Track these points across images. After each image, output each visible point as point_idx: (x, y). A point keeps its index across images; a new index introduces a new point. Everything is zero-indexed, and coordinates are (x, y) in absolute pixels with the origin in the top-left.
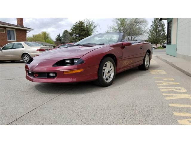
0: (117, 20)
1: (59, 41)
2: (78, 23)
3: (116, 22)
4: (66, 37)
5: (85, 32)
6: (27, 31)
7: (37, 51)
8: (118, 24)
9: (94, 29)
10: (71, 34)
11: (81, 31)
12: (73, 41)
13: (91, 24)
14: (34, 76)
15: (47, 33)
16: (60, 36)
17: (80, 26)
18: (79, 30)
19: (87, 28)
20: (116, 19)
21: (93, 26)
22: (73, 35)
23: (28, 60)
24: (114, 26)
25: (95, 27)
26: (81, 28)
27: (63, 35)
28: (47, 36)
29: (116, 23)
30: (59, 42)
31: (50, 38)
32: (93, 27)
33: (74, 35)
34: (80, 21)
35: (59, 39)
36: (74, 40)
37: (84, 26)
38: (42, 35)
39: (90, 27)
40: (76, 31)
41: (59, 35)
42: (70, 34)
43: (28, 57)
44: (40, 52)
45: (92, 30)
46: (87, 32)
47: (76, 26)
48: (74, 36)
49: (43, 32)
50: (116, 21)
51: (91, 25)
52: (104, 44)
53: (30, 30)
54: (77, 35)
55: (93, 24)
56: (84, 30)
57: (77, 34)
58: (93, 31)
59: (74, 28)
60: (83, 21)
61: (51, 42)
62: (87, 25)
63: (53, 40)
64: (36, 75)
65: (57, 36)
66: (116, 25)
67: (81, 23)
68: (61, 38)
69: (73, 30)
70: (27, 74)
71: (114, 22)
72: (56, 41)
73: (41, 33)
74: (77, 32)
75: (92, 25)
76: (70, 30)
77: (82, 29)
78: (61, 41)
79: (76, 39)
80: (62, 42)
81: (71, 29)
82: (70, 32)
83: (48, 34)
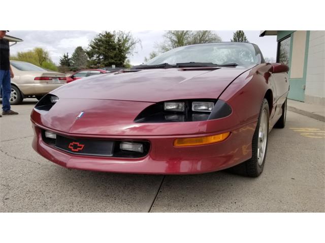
0: (172, 35)
1: (66, 65)
2: (104, 36)
3: (170, 38)
4: (79, 59)
5: (115, 52)
6: (10, 43)
7: (35, 79)
8: (172, 41)
9: (130, 48)
10: (90, 54)
11: (108, 49)
12: (92, 66)
13: (126, 38)
14: (70, 150)
15: (45, 51)
16: (69, 57)
17: (106, 41)
18: (106, 48)
19: (119, 45)
20: (170, 32)
21: (130, 42)
22: (93, 56)
23: (15, 98)
24: (166, 45)
25: (133, 44)
26: (109, 45)
27: (74, 56)
28: (44, 56)
29: (168, 40)
30: (66, 67)
31: (50, 61)
32: (129, 44)
33: (95, 56)
34: (106, 33)
35: (65, 62)
36: (96, 65)
37: (114, 42)
38: (35, 54)
39: (124, 44)
40: (99, 49)
41: (66, 55)
42: (88, 53)
43: (15, 91)
44: (40, 83)
45: (128, 49)
46: (120, 52)
47: (100, 41)
48: (95, 58)
49: (38, 49)
50: (169, 35)
51: (126, 41)
52: (234, 66)
53: (16, 42)
54: (101, 57)
55: (129, 39)
56: (115, 49)
57: (100, 54)
58: (129, 51)
59: (96, 44)
60: (112, 33)
61: (52, 67)
62: (119, 40)
63: (54, 64)
64: (75, 147)
65: (63, 58)
66: (170, 43)
67: (109, 36)
68: (70, 61)
69: (93, 48)
70: (41, 139)
71: (165, 38)
72: (60, 65)
73: (34, 50)
74: (101, 51)
75: (128, 41)
76: (88, 48)
77: (111, 45)
78: (69, 65)
79: (99, 63)
80: (71, 67)
81: (91, 46)
82: (88, 50)
83: (46, 53)
